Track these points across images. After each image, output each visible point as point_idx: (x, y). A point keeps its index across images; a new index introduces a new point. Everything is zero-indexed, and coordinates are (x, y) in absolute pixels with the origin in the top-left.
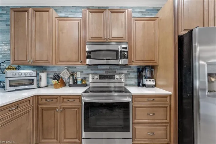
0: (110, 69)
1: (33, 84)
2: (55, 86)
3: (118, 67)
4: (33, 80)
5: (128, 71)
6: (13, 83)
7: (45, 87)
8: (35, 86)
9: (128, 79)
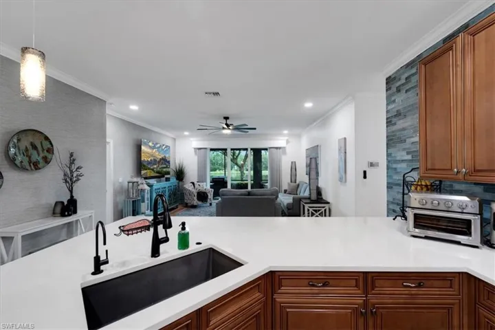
1: (468, 233)
8: (476, 238)
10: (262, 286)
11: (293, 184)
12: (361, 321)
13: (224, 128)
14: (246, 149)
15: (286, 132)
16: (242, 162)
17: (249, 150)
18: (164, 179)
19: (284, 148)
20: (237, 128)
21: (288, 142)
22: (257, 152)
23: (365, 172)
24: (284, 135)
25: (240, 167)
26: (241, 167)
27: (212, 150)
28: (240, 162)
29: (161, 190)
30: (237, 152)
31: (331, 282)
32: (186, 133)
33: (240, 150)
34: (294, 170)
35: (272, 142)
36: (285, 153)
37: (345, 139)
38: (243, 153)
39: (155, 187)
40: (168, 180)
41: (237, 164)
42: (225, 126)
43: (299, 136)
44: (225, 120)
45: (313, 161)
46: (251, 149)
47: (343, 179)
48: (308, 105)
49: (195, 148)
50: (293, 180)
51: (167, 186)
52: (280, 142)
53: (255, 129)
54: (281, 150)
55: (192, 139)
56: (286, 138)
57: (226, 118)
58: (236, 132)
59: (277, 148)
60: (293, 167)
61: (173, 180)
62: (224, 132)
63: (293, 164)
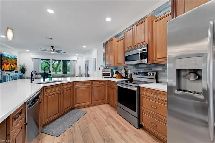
0: (147, 67)
1: (109, 75)
2: (118, 78)
3: (153, 65)
4: (110, 73)
5: (162, 69)
6: (105, 74)
7: (116, 78)
8: (110, 76)
9: (163, 76)
10: (72, 84)
11: (80, 74)
12: (90, 89)
13: (51, 51)
14: (60, 61)
15: (77, 55)
16: (56, 67)
18: (14, 72)
19: (76, 61)
20: (57, 51)
21: (78, 58)
22: (65, 62)
23: (100, 68)
25: (55, 69)
27: (42, 59)
29: (14, 77)
31: (85, 83)
32: (28, 51)
33: (55, 60)
34: (80, 69)
35: (72, 58)
36: (77, 63)
37: (95, 58)
38: (57, 62)
39: (11, 75)
40: (16, 72)
42: (52, 50)
43: (82, 57)
44: (52, 48)
45: (86, 65)
46: (62, 61)
47: (95, 70)
48: (84, 47)
49: (32, 58)
50: (80, 73)
51: (17, 75)
52: (75, 58)
53: (65, 52)
54: (75, 61)
55: (30, 54)
56: (77, 57)
57: (52, 47)
58: (56, 53)
59: (74, 61)
60: (80, 68)
61: (20, 72)
62: (52, 52)
63: (80, 67)
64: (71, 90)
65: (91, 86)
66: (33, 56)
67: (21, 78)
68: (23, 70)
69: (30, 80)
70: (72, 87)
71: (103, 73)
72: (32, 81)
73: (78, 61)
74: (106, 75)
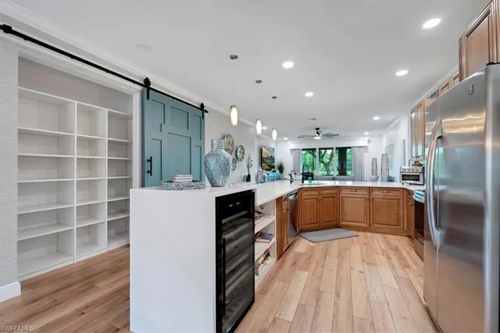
4: (419, 176)
6: (407, 178)
8: (420, 182)
10: (336, 190)
11: (374, 176)
12: (368, 202)
13: (315, 136)
14: (332, 149)
15: (366, 133)
16: (328, 160)
17: (335, 149)
18: (272, 171)
19: (366, 147)
20: (326, 136)
21: (369, 141)
22: (342, 152)
24: (366, 136)
26: (327, 165)
27: (303, 150)
28: (326, 160)
29: (273, 177)
30: (323, 151)
31: (358, 190)
32: (286, 139)
33: (326, 149)
34: (375, 165)
35: (357, 142)
36: (367, 151)
37: (404, 140)
38: (329, 152)
40: (274, 172)
41: (323, 162)
42: (317, 135)
43: (381, 136)
44: (316, 131)
45: (385, 156)
46: (337, 148)
49: (291, 149)
50: (374, 173)
51: (275, 175)
52: (362, 142)
53: (338, 135)
54: (363, 148)
55: (289, 143)
56: (368, 138)
57: (317, 129)
58: (324, 138)
59: (359, 147)
60: (374, 163)
61: (278, 172)
62: (316, 138)
63: (375, 160)
64: (334, 197)
65: (370, 197)
66: (292, 145)
67: (279, 179)
68: (281, 169)
69: (289, 181)
70: (336, 194)
71: (403, 175)
72: (291, 182)
73: (371, 146)
74: (411, 178)
